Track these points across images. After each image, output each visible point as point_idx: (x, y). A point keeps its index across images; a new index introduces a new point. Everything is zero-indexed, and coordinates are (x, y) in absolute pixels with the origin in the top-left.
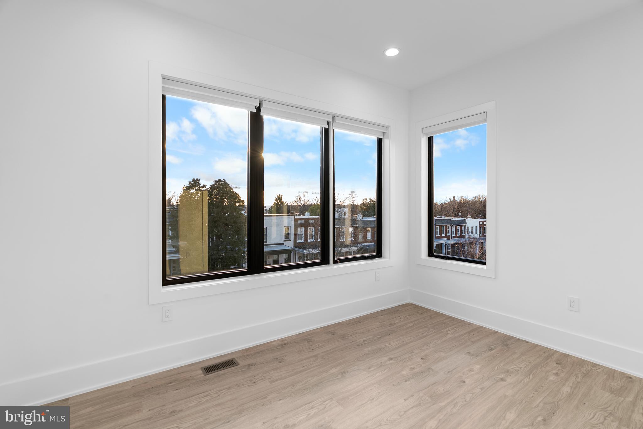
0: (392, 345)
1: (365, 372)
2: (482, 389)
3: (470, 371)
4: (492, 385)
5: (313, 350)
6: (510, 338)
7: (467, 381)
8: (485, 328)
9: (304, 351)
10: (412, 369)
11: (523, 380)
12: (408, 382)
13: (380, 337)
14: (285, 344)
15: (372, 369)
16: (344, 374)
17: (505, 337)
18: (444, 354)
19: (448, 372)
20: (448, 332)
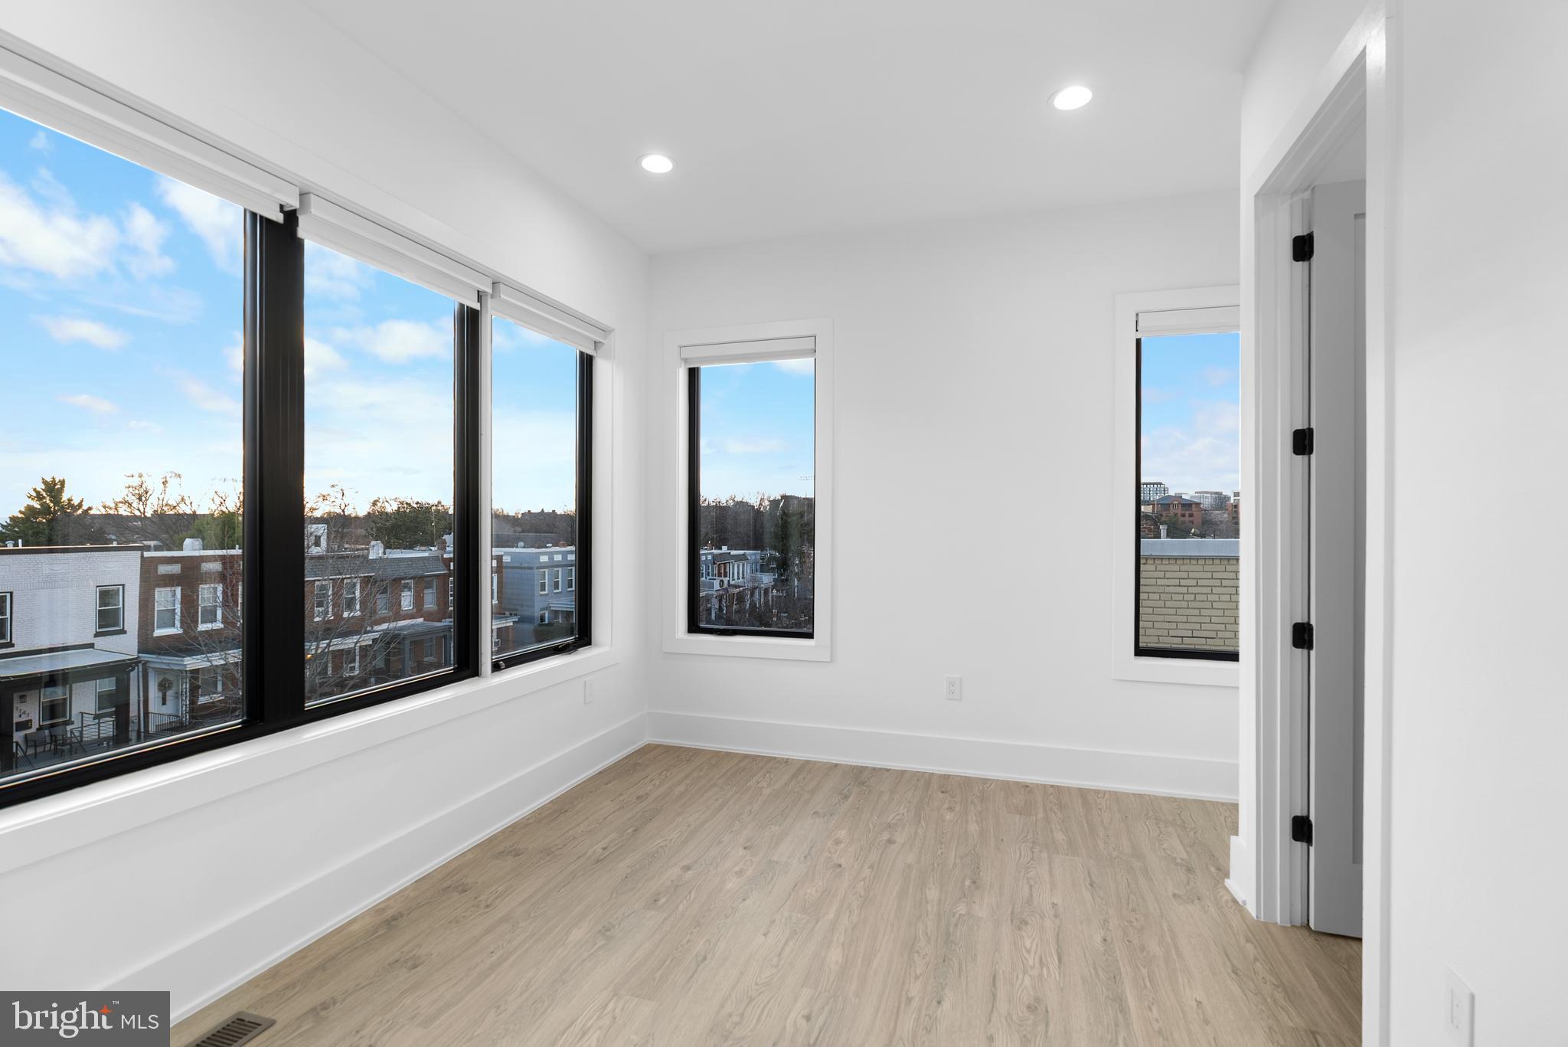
0: (671, 840)
1: (653, 912)
2: (871, 867)
3: (837, 843)
4: (882, 855)
5: (488, 906)
6: (861, 770)
7: (842, 861)
8: (815, 763)
9: (464, 917)
10: (740, 873)
11: (916, 833)
12: (747, 902)
13: (635, 830)
14: (394, 918)
15: (663, 900)
16: (608, 933)
17: (853, 770)
18: (777, 828)
19: (805, 857)
20: (760, 785)
